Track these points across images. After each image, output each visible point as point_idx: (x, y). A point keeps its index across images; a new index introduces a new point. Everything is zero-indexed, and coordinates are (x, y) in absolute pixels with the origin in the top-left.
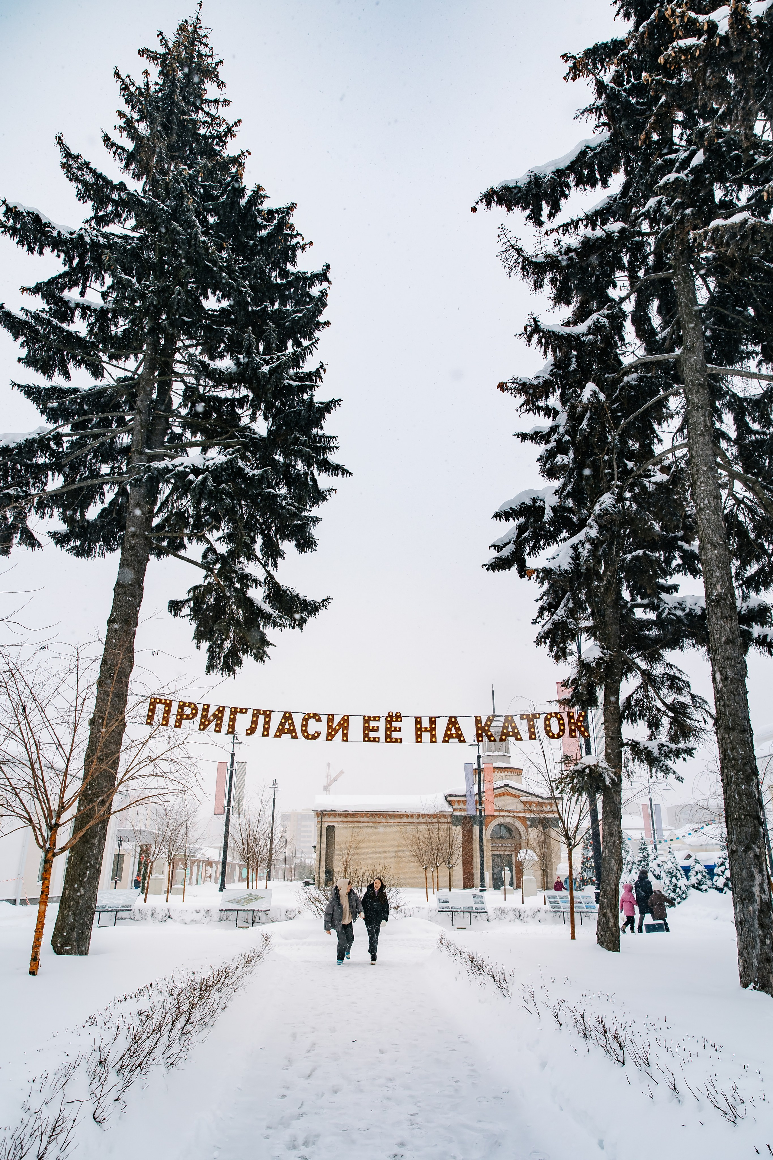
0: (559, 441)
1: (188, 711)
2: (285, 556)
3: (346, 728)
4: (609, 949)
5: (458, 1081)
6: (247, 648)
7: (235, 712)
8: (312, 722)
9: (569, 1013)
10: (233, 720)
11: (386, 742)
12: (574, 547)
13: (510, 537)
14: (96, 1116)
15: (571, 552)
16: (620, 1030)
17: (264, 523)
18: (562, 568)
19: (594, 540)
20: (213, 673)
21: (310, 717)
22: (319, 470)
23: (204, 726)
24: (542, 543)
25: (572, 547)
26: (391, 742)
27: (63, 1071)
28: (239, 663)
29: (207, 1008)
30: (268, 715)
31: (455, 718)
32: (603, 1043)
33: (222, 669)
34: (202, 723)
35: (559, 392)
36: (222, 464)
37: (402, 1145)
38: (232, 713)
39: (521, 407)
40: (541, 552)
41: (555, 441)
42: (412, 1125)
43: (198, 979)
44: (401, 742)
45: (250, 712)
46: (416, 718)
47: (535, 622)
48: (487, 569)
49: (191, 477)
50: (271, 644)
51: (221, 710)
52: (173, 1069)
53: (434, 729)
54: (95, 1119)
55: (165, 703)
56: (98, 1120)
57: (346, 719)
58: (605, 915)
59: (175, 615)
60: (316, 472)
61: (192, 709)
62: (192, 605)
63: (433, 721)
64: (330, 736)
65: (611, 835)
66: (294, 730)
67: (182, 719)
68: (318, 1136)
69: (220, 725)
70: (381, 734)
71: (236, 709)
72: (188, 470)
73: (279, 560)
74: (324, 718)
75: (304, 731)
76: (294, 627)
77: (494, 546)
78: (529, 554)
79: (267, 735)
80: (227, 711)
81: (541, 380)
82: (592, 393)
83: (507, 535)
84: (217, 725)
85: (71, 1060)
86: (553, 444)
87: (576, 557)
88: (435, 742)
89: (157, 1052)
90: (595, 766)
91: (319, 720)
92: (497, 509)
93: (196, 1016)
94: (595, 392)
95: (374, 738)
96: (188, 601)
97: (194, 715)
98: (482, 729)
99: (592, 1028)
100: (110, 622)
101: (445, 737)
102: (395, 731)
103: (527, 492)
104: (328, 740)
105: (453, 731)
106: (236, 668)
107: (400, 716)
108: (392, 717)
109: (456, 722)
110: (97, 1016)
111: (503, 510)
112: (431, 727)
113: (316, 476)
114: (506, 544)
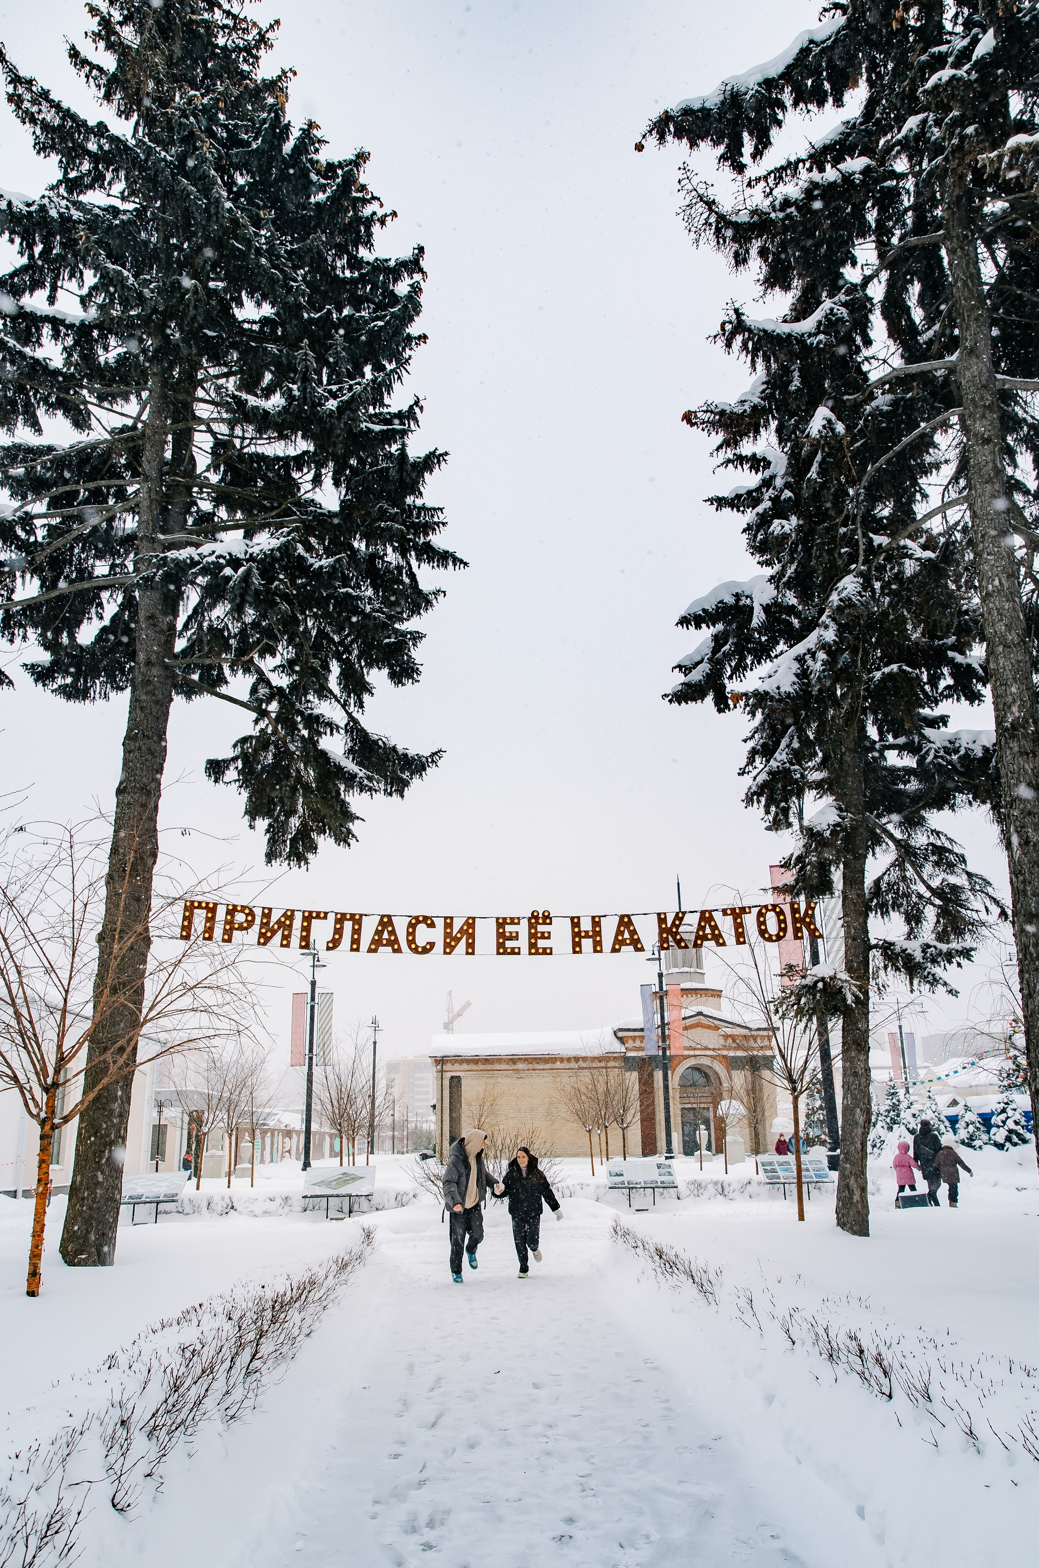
0: (775, 500)
1: (240, 917)
2: (374, 691)
3: (472, 936)
4: (854, 1233)
5: (647, 1426)
6: (324, 826)
7: (309, 917)
8: (421, 928)
9: (806, 1326)
10: (307, 929)
11: (530, 954)
12: (800, 659)
13: (703, 654)
14: (116, 1501)
15: (796, 666)
16: (883, 1350)
17: (341, 643)
18: (782, 690)
19: (830, 646)
20: (276, 863)
21: (418, 922)
22: (419, 559)
23: (264, 939)
24: (749, 661)
25: (796, 659)
26: (537, 953)
27: (64, 1440)
28: (313, 848)
29: (283, 1336)
30: (357, 920)
31: (628, 916)
32: (859, 1368)
33: (289, 858)
34: (261, 935)
35: (774, 424)
36: (272, 550)
37: (570, 1520)
38: (305, 919)
39: (717, 450)
40: (748, 673)
41: (770, 499)
42: (583, 1491)
43: (270, 1294)
44: (551, 954)
45: (331, 917)
46: (572, 918)
47: (742, 773)
48: (670, 701)
49: (228, 571)
50: (358, 818)
51: (289, 915)
52: (234, 1424)
53: (599, 934)
54: (114, 1506)
55: (207, 907)
56: (119, 1507)
57: (470, 923)
58: (847, 1186)
59: (216, 781)
60: (414, 563)
61: (247, 915)
62: (240, 766)
63: (596, 922)
64: (449, 948)
65: (855, 1074)
66: (396, 941)
67: (232, 929)
68: (448, 1512)
69: (289, 936)
70: (523, 942)
71: (310, 913)
72: (222, 561)
73: (366, 697)
74: (440, 923)
75: (411, 942)
76: (391, 794)
77: (680, 667)
78: (730, 678)
79: (357, 950)
80: (298, 917)
81: (747, 407)
82: (825, 422)
83: (698, 650)
84: (285, 937)
85: (76, 1423)
86: (766, 504)
87: (803, 674)
88: (601, 951)
89: (209, 1403)
90: (831, 978)
91: (432, 925)
92: (682, 612)
93: (267, 1347)
94: (829, 421)
95: (513, 949)
96: (234, 759)
97: (251, 923)
98: (668, 931)
99: (842, 1346)
100: (119, 792)
101: (614, 944)
102: (543, 937)
103: (726, 585)
104: (445, 953)
105: (627, 935)
106: (310, 856)
107: (548, 917)
108: (537, 918)
109: (630, 923)
110: (119, 1354)
111: (691, 612)
112: (594, 931)
113: (415, 569)
114: (697, 664)
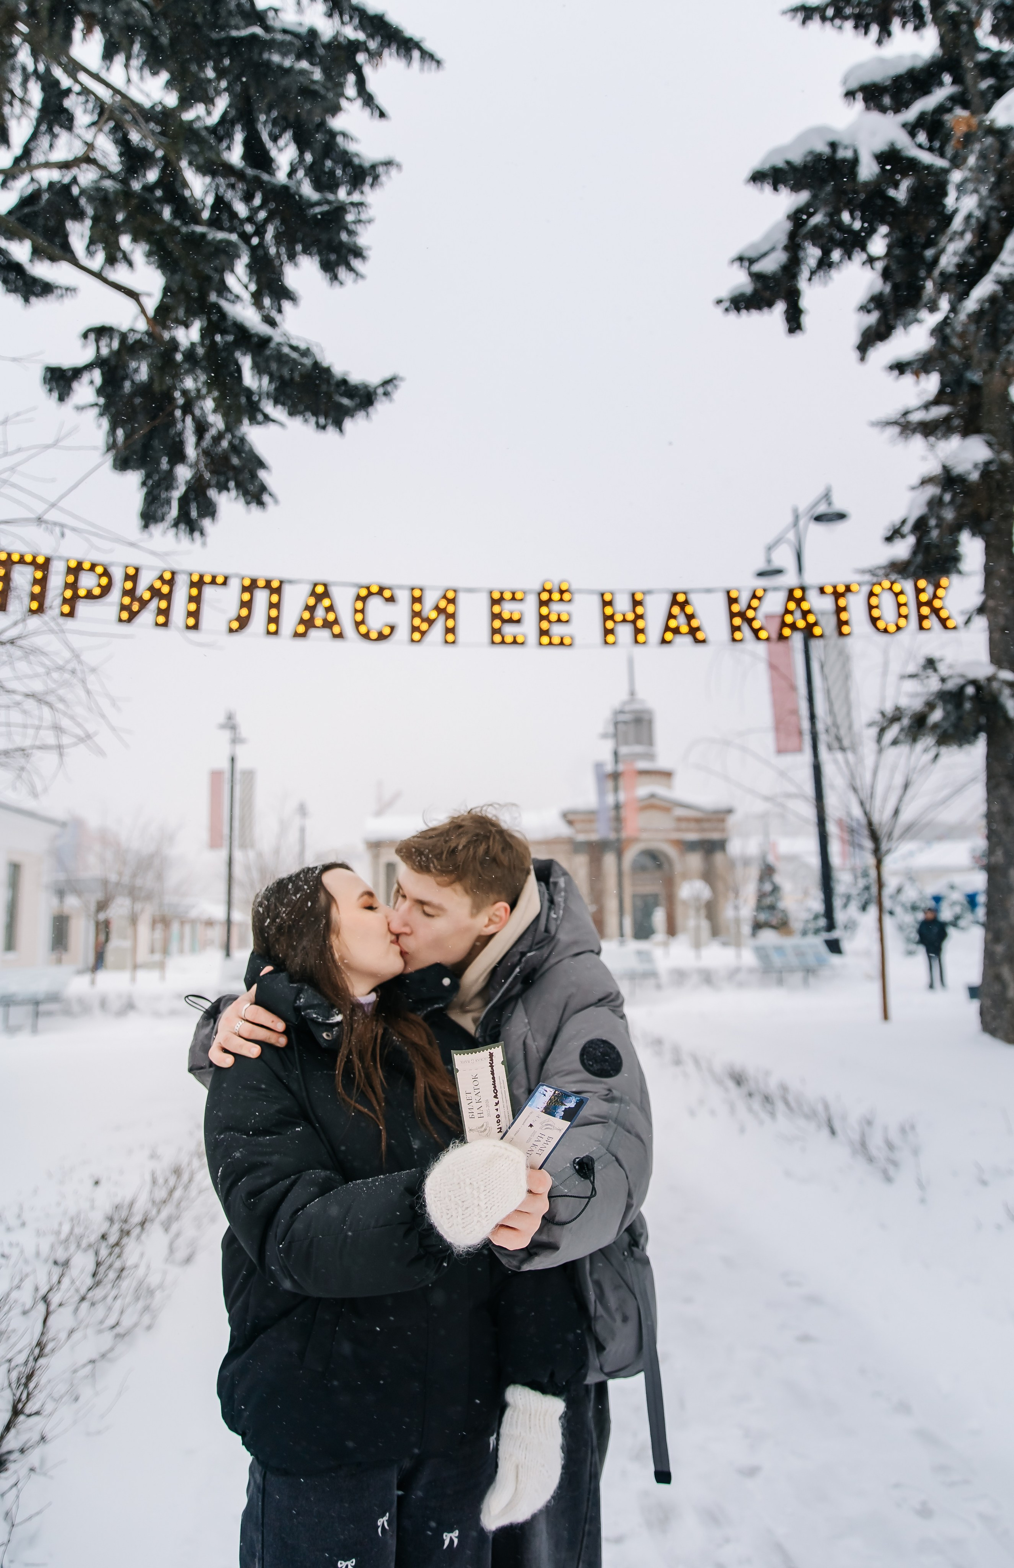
2: (298, 297)
3: (453, 617)
6: (227, 481)
7: (200, 582)
10: (196, 600)
11: (540, 645)
13: (776, 237)
17: (250, 219)
20: (157, 530)
21: (371, 594)
23: (128, 614)
24: (836, 256)
26: (550, 645)
28: (209, 510)
30: (275, 589)
31: (685, 593)
33: (176, 524)
34: (123, 608)
38: (193, 585)
40: (834, 273)
44: (572, 645)
46: (602, 594)
48: (727, 310)
51: (168, 579)
53: (641, 617)
55: (35, 563)
57: (451, 597)
59: (60, 399)
61: (100, 576)
62: (98, 381)
63: (638, 601)
64: (418, 634)
66: (337, 622)
67: (76, 597)
69: (168, 610)
70: (529, 628)
71: (202, 576)
73: (287, 304)
75: (360, 623)
77: (741, 259)
78: (809, 279)
79: (277, 633)
80: (183, 581)
83: (767, 237)
84: (162, 612)
88: (644, 643)
91: (392, 599)
95: (515, 638)
96: (88, 368)
97: (106, 590)
98: (741, 615)
101: (663, 633)
102: (559, 621)
103: (819, 131)
104: (412, 642)
105: (682, 622)
106: (206, 523)
107: (568, 591)
108: (550, 592)
109: (687, 603)
111: (771, 161)
112: (634, 612)
114: (764, 255)
